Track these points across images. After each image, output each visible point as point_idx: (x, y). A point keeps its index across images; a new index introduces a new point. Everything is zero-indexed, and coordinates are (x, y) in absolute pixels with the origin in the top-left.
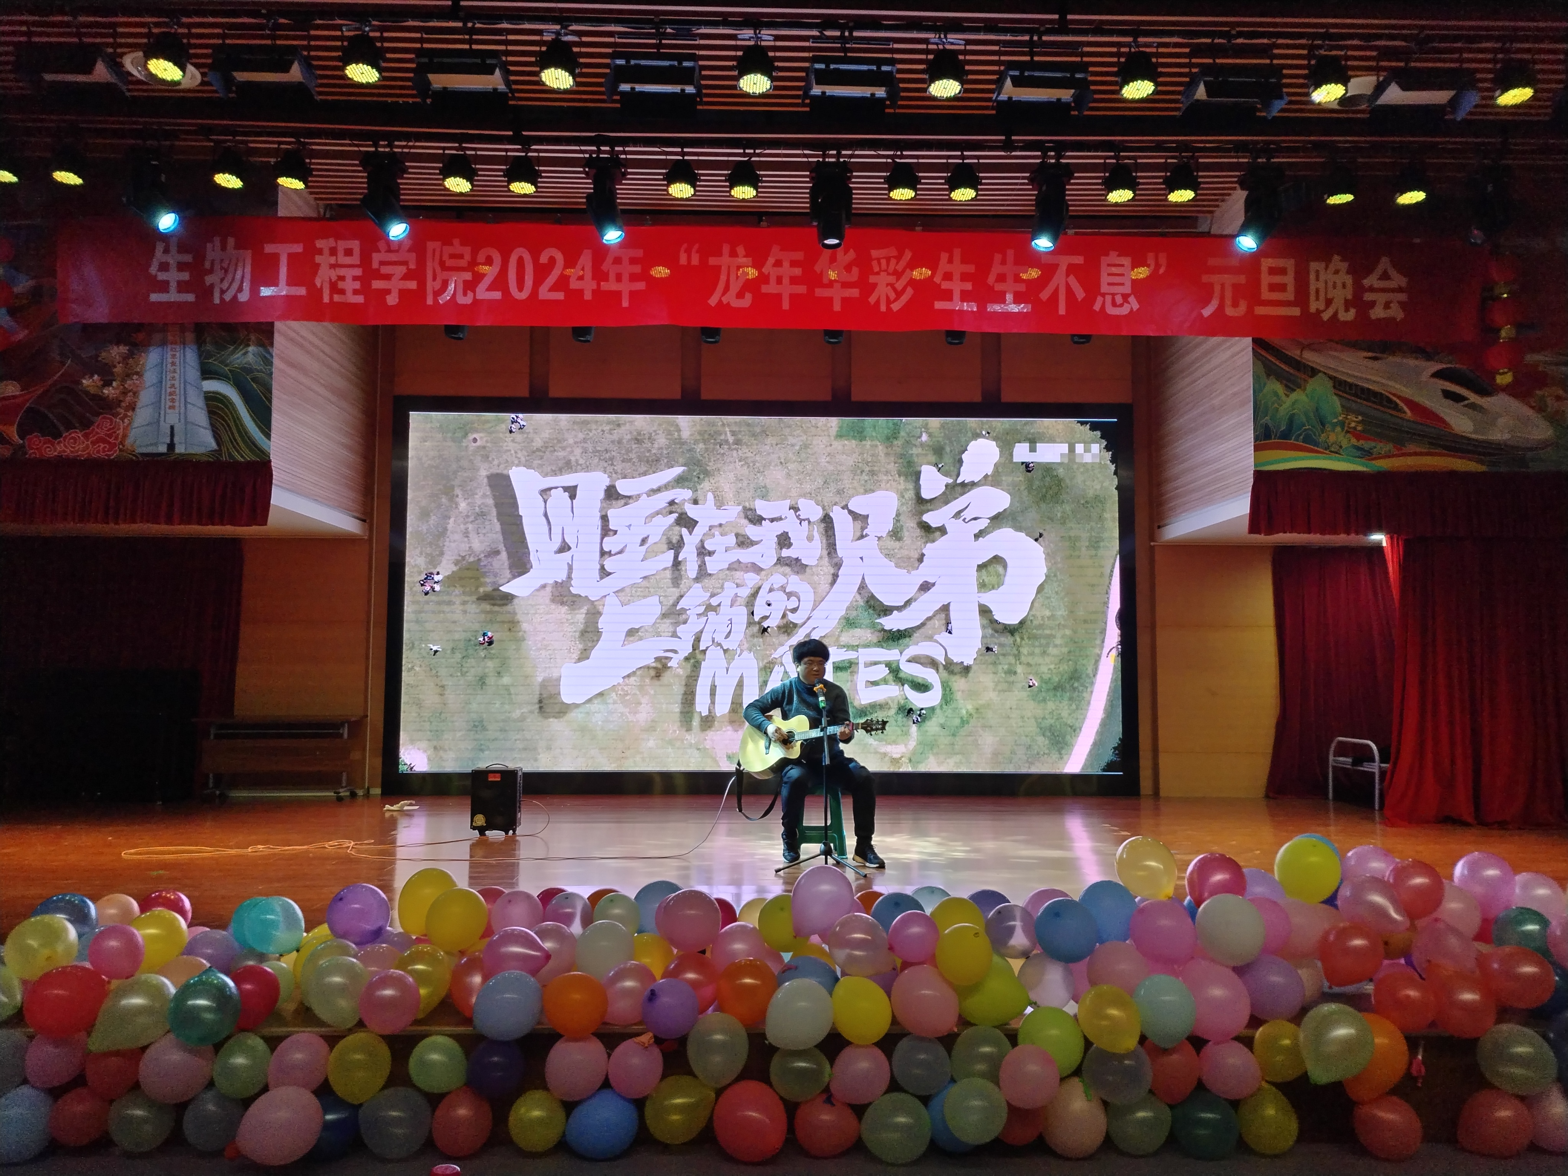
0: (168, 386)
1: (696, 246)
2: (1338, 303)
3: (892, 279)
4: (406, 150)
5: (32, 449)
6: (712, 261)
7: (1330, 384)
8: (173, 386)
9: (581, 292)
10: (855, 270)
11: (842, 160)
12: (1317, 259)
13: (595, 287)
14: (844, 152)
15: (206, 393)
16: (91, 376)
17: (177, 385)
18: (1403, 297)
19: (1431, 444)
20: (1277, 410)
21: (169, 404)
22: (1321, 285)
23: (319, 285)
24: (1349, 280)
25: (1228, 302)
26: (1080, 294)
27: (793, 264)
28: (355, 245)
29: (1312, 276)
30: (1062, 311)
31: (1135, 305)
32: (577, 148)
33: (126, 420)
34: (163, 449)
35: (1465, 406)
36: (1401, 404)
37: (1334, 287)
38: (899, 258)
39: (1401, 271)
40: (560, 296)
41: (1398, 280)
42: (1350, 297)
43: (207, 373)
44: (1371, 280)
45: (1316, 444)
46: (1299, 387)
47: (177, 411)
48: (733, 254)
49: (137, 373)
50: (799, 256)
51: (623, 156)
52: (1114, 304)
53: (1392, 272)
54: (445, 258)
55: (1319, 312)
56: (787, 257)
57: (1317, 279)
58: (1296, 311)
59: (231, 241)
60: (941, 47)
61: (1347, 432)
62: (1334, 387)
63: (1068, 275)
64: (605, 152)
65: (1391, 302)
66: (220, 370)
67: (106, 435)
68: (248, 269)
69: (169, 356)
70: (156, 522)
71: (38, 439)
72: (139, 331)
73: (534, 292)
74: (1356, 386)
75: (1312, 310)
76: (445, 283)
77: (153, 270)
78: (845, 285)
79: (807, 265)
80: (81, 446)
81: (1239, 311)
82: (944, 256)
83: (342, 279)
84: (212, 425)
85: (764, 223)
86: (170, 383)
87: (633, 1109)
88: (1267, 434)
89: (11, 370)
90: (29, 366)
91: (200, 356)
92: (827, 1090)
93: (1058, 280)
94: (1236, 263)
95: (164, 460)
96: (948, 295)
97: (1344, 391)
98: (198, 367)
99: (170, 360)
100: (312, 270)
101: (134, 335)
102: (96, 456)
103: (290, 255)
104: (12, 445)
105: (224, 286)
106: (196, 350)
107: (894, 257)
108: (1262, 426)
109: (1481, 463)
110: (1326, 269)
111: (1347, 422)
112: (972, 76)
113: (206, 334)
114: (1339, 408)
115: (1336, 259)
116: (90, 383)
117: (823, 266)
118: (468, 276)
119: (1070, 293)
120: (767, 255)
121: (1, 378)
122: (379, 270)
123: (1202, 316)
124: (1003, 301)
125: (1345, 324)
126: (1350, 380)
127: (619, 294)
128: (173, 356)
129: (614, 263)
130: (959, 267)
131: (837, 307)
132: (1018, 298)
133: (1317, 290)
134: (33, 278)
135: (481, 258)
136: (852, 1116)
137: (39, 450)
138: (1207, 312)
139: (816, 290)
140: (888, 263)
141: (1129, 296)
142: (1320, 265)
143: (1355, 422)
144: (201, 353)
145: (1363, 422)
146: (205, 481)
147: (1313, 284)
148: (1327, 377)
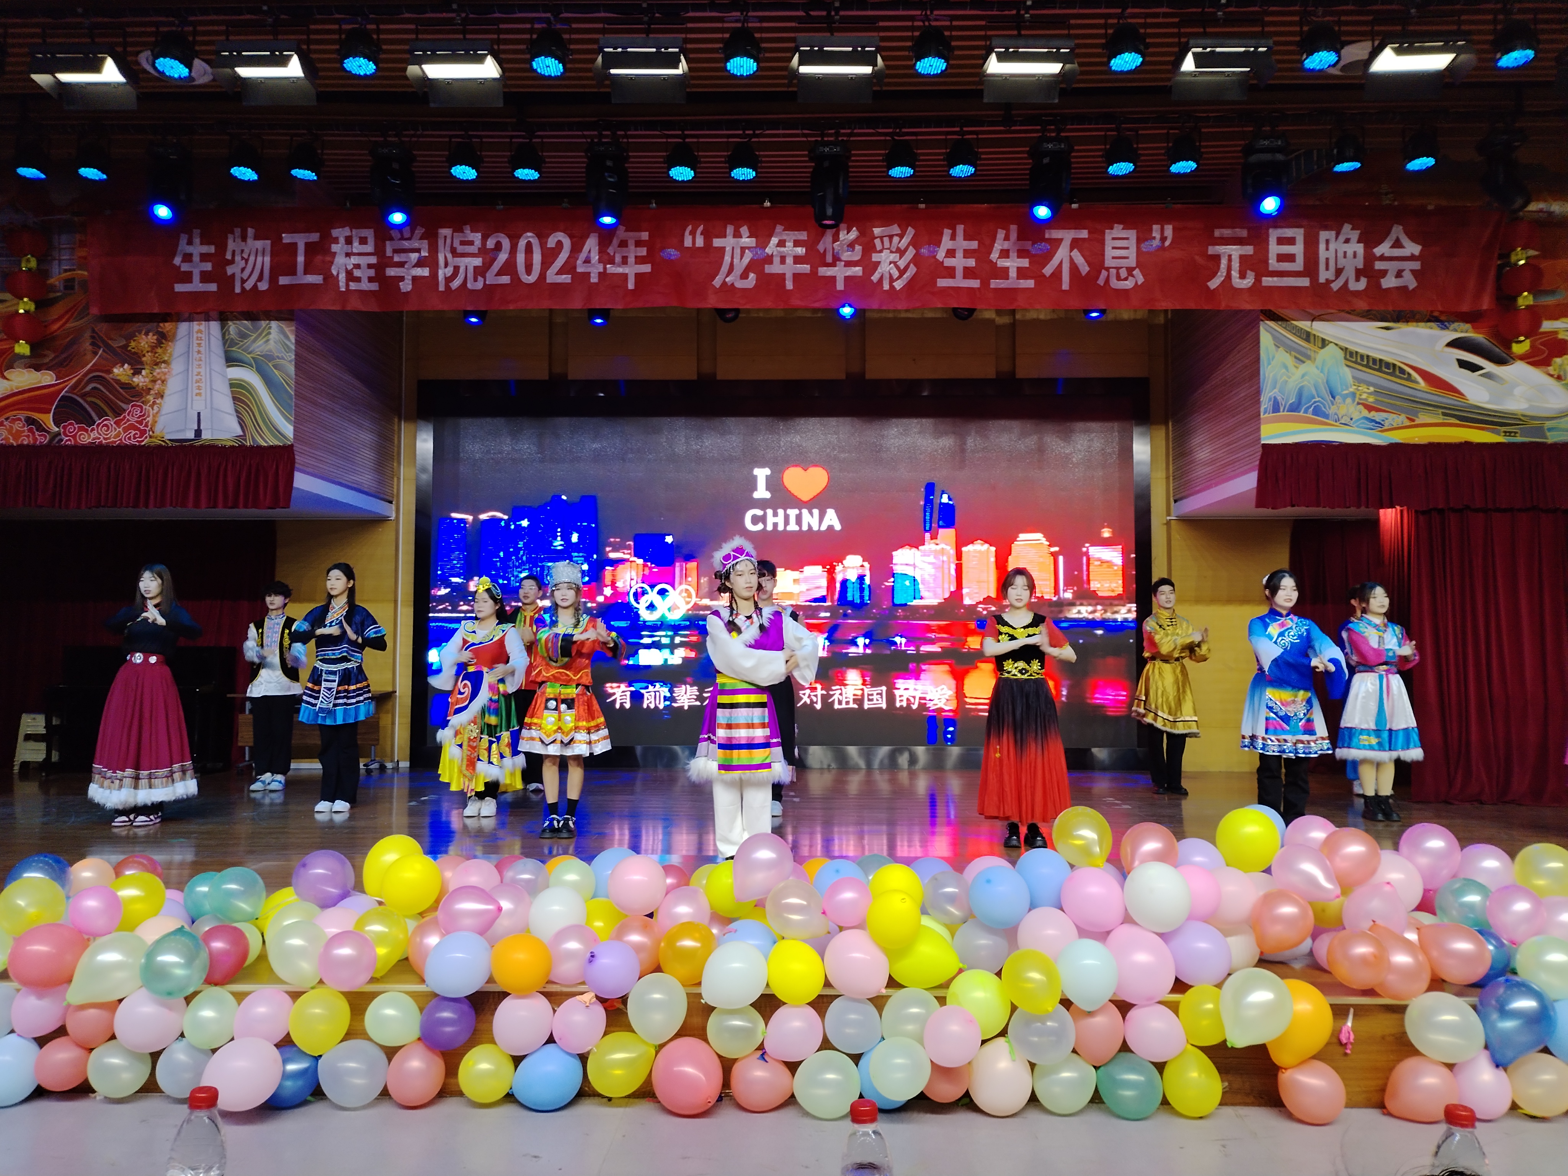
0: (195, 373)
1: (701, 228)
2: (1350, 273)
3: (894, 257)
4: (414, 139)
5: (67, 436)
6: (717, 242)
7: (1341, 354)
8: (199, 374)
9: (587, 275)
10: (858, 248)
11: (840, 139)
12: (1326, 228)
13: (601, 270)
14: (842, 131)
15: (230, 380)
16: (123, 366)
17: (203, 373)
18: (1416, 265)
19: (1444, 414)
20: (1287, 381)
21: (196, 391)
22: (1331, 254)
23: (335, 273)
24: (1360, 248)
25: (1235, 274)
26: (1084, 269)
27: (797, 243)
28: (369, 233)
29: (1322, 246)
30: (1065, 286)
31: (1141, 279)
32: (580, 133)
33: (155, 407)
34: (191, 435)
35: (1481, 375)
36: (1414, 374)
37: (1345, 257)
38: (901, 236)
39: (1414, 239)
40: (566, 278)
41: (1412, 248)
42: (1361, 266)
43: (231, 360)
44: (1383, 249)
45: (1326, 416)
46: (1309, 357)
47: (203, 397)
48: (737, 235)
49: (164, 362)
50: (803, 236)
51: (625, 140)
52: (1118, 278)
53: (1405, 241)
54: (456, 244)
55: (1328, 282)
56: (790, 237)
57: (1327, 249)
58: (1305, 282)
59: (250, 232)
60: (926, 23)
61: (1358, 404)
62: (1346, 358)
63: (1071, 250)
64: (606, 136)
65: (1403, 270)
66: (245, 359)
67: (137, 422)
68: (267, 259)
69: (195, 345)
70: (184, 505)
71: (73, 427)
72: (166, 321)
73: (542, 276)
74: (1368, 356)
75: (1322, 280)
76: (456, 269)
77: (177, 261)
78: (848, 264)
79: (811, 246)
80: (114, 433)
81: (1248, 282)
82: (947, 233)
83: (357, 266)
84: (237, 411)
85: (767, 204)
86: (196, 371)
87: (577, 1064)
88: (1276, 408)
89: (46, 360)
90: (63, 356)
91: (224, 344)
92: (761, 1047)
93: (1062, 254)
94: (1244, 233)
95: (191, 446)
96: (950, 272)
97: (1356, 362)
98: (222, 354)
99: (196, 349)
100: (328, 259)
101: (161, 325)
102: (128, 442)
103: (307, 245)
104: (48, 432)
105: (245, 275)
106: (220, 337)
107: (897, 235)
108: (1270, 399)
109: (1498, 433)
110: (1337, 238)
111: (1358, 393)
112: (957, 53)
113: (230, 323)
114: (1350, 379)
115: (1347, 227)
116: (121, 372)
117: (825, 243)
118: (478, 262)
119: (1074, 268)
120: (770, 236)
121: (38, 368)
122: (392, 258)
123: (1208, 287)
124: (1007, 277)
125: (1356, 294)
126: (1361, 351)
127: (625, 276)
128: (199, 345)
129: (619, 246)
130: (962, 244)
131: (840, 286)
132: (1022, 273)
133: (1327, 259)
134: (66, 271)
135: (491, 243)
136: (787, 1072)
137: (74, 437)
138: (1214, 284)
139: (820, 269)
140: (891, 242)
141: (1134, 269)
142: (1330, 235)
143: (1366, 393)
144: (225, 342)
145: (1375, 393)
146: (230, 466)
147: (1323, 254)
148: (1337, 348)
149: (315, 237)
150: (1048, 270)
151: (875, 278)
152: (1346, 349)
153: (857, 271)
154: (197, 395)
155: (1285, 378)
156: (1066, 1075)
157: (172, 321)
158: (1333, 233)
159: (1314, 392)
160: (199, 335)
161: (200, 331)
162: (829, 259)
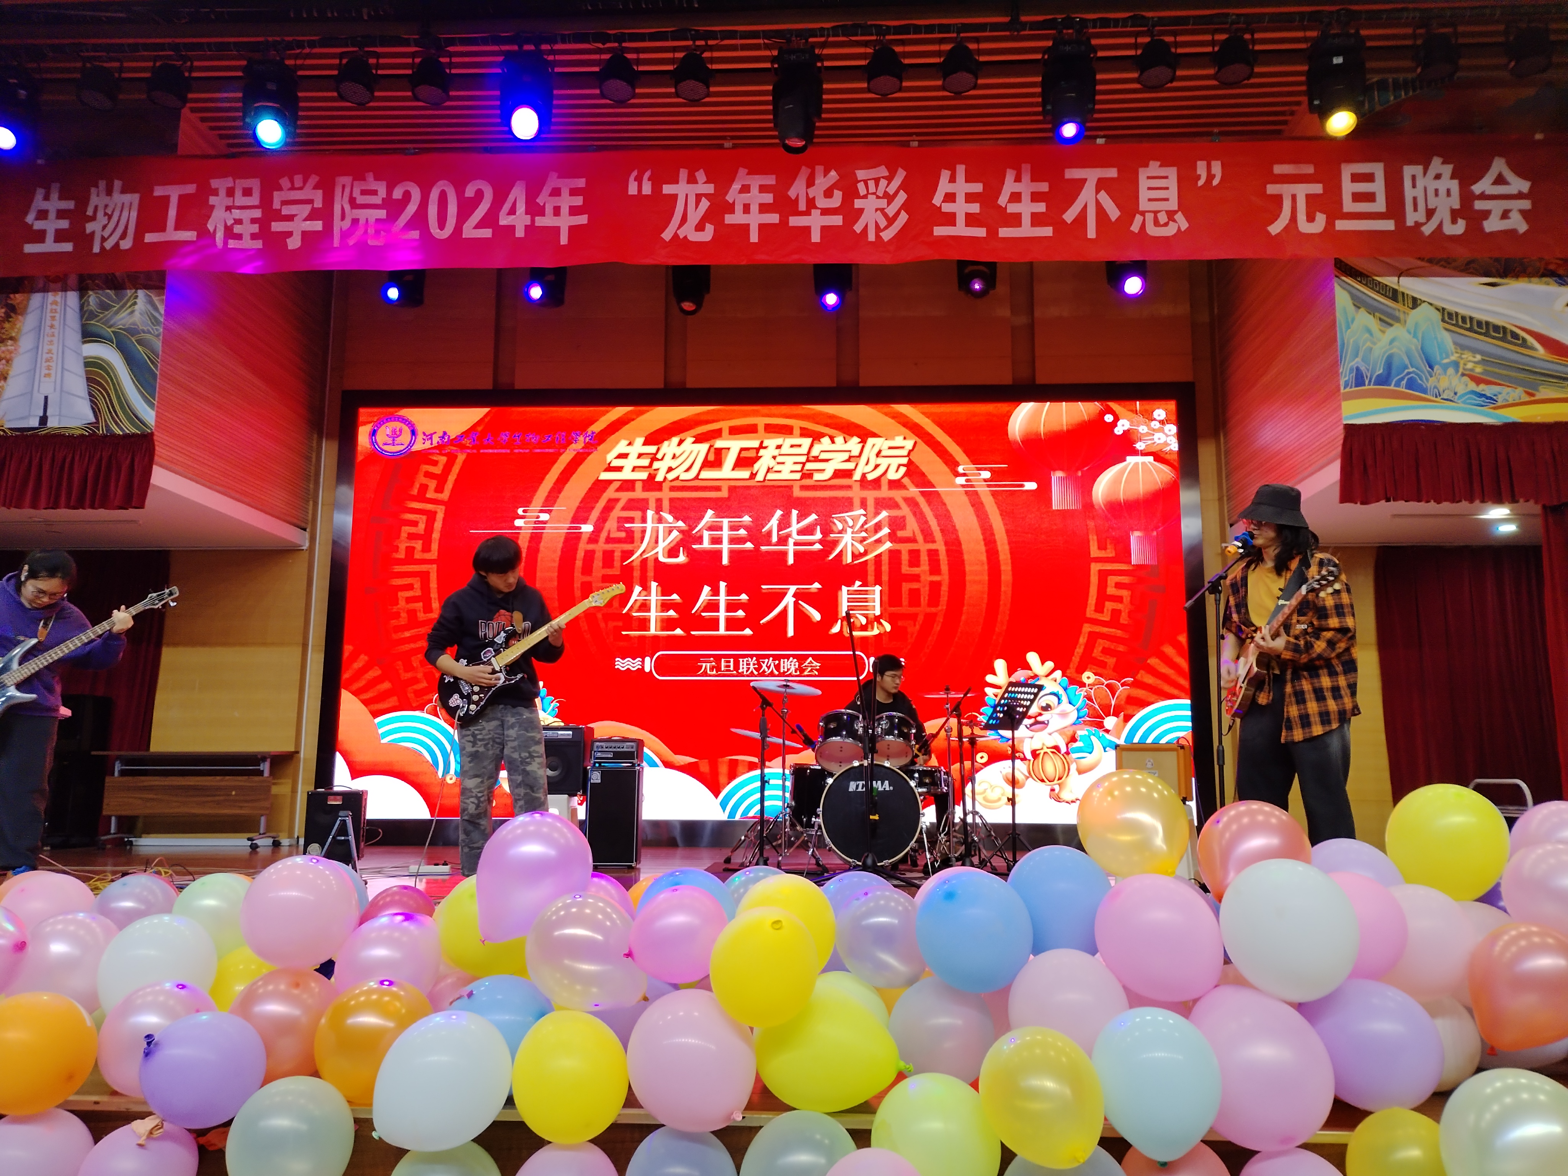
0: (45, 351)
1: (648, 173)
2: (1443, 215)
3: (883, 203)
6: (667, 189)
7: (1438, 316)
8: (50, 352)
9: (512, 228)
10: (838, 195)
11: (809, 46)
12: (1412, 162)
13: (529, 223)
14: (813, 40)
15: (85, 358)
17: (54, 351)
18: (1526, 205)
20: (1371, 349)
21: (44, 372)
22: (1419, 192)
23: (211, 229)
24: (1454, 185)
25: (1301, 217)
26: (1114, 213)
27: (763, 189)
28: (255, 184)
29: (1407, 183)
30: (1091, 233)
31: (1184, 225)
32: (496, 48)
34: (34, 423)
36: (1530, 340)
37: (1437, 195)
38: (889, 179)
39: (1521, 174)
41: (1519, 185)
42: (1457, 206)
43: (88, 335)
44: (1484, 185)
45: (1424, 391)
46: (1397, 320)
47: (53, 378)
49: (12, 338)
50: (770, 180)
51: (551, 57)
52: (1156, 223)
53: (1509, 175)
54: (356, 193)
55: (1418, 225)
56: (755, 181)
57: (1414, 186)
58: (1389, 225)
59: (118, 184)
61: (1463, 375)
62: (1443, 320)
63: (1097, 192)
64: (528, 51)
65: (1511, 211)
66: (102, 332)
68: (134, 214)
69: (48, 318)
70: (19, 506)
72: (18, 293)
73: (458, 229)
74: (1471, 319)
75: (1410, 222)
77: (30, 218)
78: (825, 212)
79: (780, 191)
81: (1316, 227)
82: (945, 175)
83: (239, 222)
84: (90, 394)
85: (728, 145)
86: (47, 348)
88: (1360, 380)
91: (82, 317)
93: (1087, 196)
94: (1309, 169)
95: (35, 436)
96: (950, 219)
97: (1456, 325)
98: (78, 329)
99: (48, 323)
100: (204, 213)
101: (12, 296)
103: (181, 197)
105: (106, 234)
106: (77, 309)
107: (883, 177)
108: (1351, 370)
110: (1425, 174)
111: (1462, 362)
113: (91, 293)
114: (1450, 346)
115: (1436, 162)
117: (797, 190)
118: (381, 214)
119: (1101, 212)
120: (732, 181)
122: (280, 210)
123: (1269, 233)
124: (1019, 224)
125: (1453, 238)
126: (1462, 311)
127: (557, 229)
128: (53, 318)
129: (551, 195)
130: (962, 187)
131: (816, 237)
132: (1037, 220)
135: (397, 194)
138: (1275, 229)
139: (791, 218)
140: (877, 185)
141: (1175, 212)
142: (1418, 169)
143: (1472, 362)
144: (85, 314)
145: (1483, 362)
146: (77, 458)
147: (1409, 193)
148: (1432, 309)
149: (191, 189)
150: (1069, 216)
151: (858, 228)
152: (1444, 309)
153: (837, 220)
154: (45, 376)
155: (1368, 344)
157: (24, 292)
158: (1421, 167)
159: (1407, 362)
160: (54, 307)
161: (55, 303)
162: (802, 206)
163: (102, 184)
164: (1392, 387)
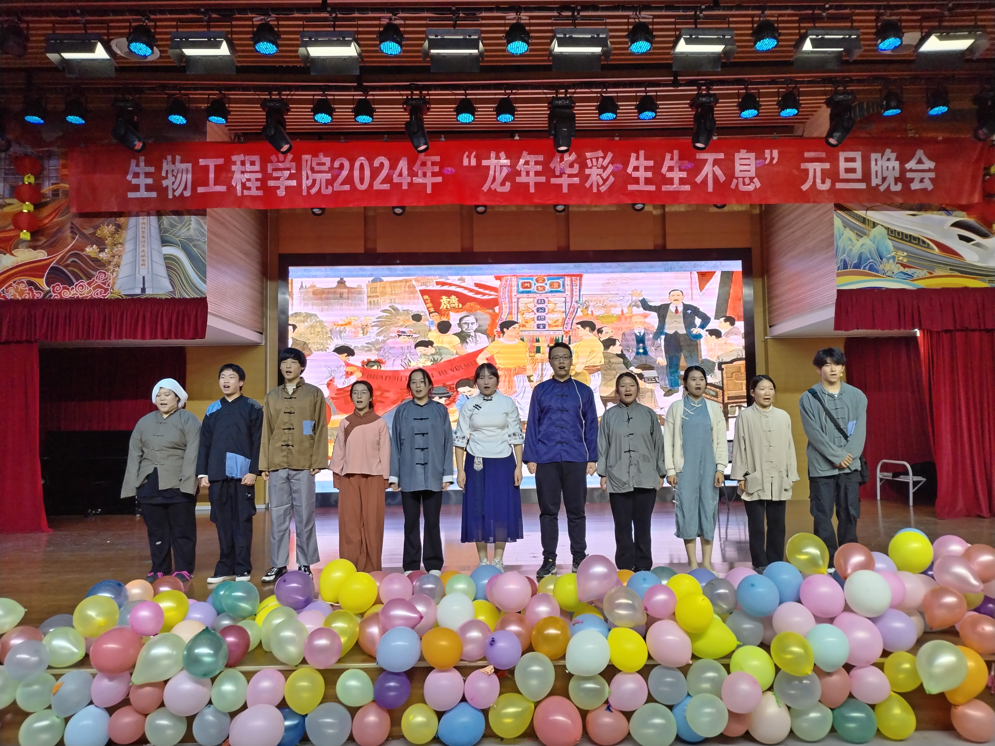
0: (141, 251)
1: (474, 154)
2: (891, 180)
3: (600, 171)
4: (289, 97)
5: (55, 293)
6: (485, 163)
7: (885, 232)
8: (143, 251)
9: (401, 184)
10: (576, 166)
11: (568, 95)
12: (876, 151)
13: (410, 181)
14: (569, 91)
15: (164, 255)
16: (92, 246)
17: (146, 251)
18: (932, 175)
19: (951, 269)
20: (851, 250)
21: (141, 263)
22: (879, 168)
23: (234, 184)
24: (897, 164)
25: (818, 181)
26: (722, 178)
27: (537, 163)
28: (256, 158)
29: (873, 163)
30: (710, 189)
31: (758, 185)
32: (398, 92)
33: (114, 273)
34: (138, 291)
35: (973, 245)
36: (932, 244)
37: (888, 170)
38: (604, 158)
39: (930, 158)
40: (387, 186)
41: (929, 164)
42: (898, 176)
43: (165, 242)
44: (911, 164)
45: (877, 271)
46: (865, 234)
47: (147, 266)
48: (498, 157)
49: (120, 243)
50: (541, 158)
51: (427, 97)
52: (744, 184)
53: (924, 159)
54: (314, 165)
55: (878, 186)
56: (532, 159)
57: (876, 165)
58: (863, 186)
59: (178, 158)
60: (637, 20)
61: (897, 263)
62: (888, 234)
63: (714, 166)
64: (416, 95)
65: (924, 178)
66: (173, 241)
67: (102, 283)
68: (190, 176)
69: (141, 232)
70: (135, 337)
71: (59, 287)
72: (121, 217)
73: (371, 185)
74: (902, 233)
75: (873, 184)
76: (314, 181)
77: (129, 177)
78: (570, 176)
79: (546, 164)
80: (87, 291)
81: (826, 187)
82: (633, 155)
83: (249, 180)
84: (169, 276)
85: (517, 138)
86: (141, 249)
87: (481, 716)
88: (845, 266)
89: (40, 243)
90: (52, 240)
91: (160, 231)
92: (607, 702)
93: (708, 169)
94: (823, 155)
95: (139, 299)
96: (636, 181)
97: (895, 237)
98: (158, 237)
99: (141, 235)
100: (229, 175)
101: (118, 219)
102: (96, 297)
103: (216, 166)
104: (43, 291)
105: (175, 187)
106: (158, 228)
107: (601, 157)
108: (841, 260)
109: (984, 281)
110: (882, 158)
111: (897, 257)
112: (656, 39)
113: (164, 217)
114: (892, 248)
115: (888, 151)
116: (91, 250)
117: (556, 164)
118: (329, 176)
119: (715, 178)
120: (519, 158)
121: (35, 248)
122: (272, 174)
123: (802, 190)
124: (672, 184)
125: (896, 193)
126: (898, 229)
127: (425, 185)
128: (143, 232)
129: (421, 165)
130: (643, 163)
131: (565, 190)
132: (682, 181)
133: (876, 171)
134: (53, 184)
135: (337, 164)
136: (623, 719)
137: (60, 293)
138: (805, 187)
139: (552, 179)
140: (597, 161)
141: (754, 178)
142: (878, 155)
143: (902, 256)
144: (161, 229)
145: (907, 256)
146: (165, 311)
147: (874, 168)
148: (883, 228)
149: (221, 161)
150: (699, 179)
151: (587, 185)
152: (888, 228)
153: (576, 180)
154: (142, 265)
155: (850, 247)
156: (813, 715)
157: (125, 217)
158: (880, 154)
159: (869, 256)
160: (143, 226)
161: (143, 223)
162: (558, 173)
163: (169, 158)
164: (861, 270)
